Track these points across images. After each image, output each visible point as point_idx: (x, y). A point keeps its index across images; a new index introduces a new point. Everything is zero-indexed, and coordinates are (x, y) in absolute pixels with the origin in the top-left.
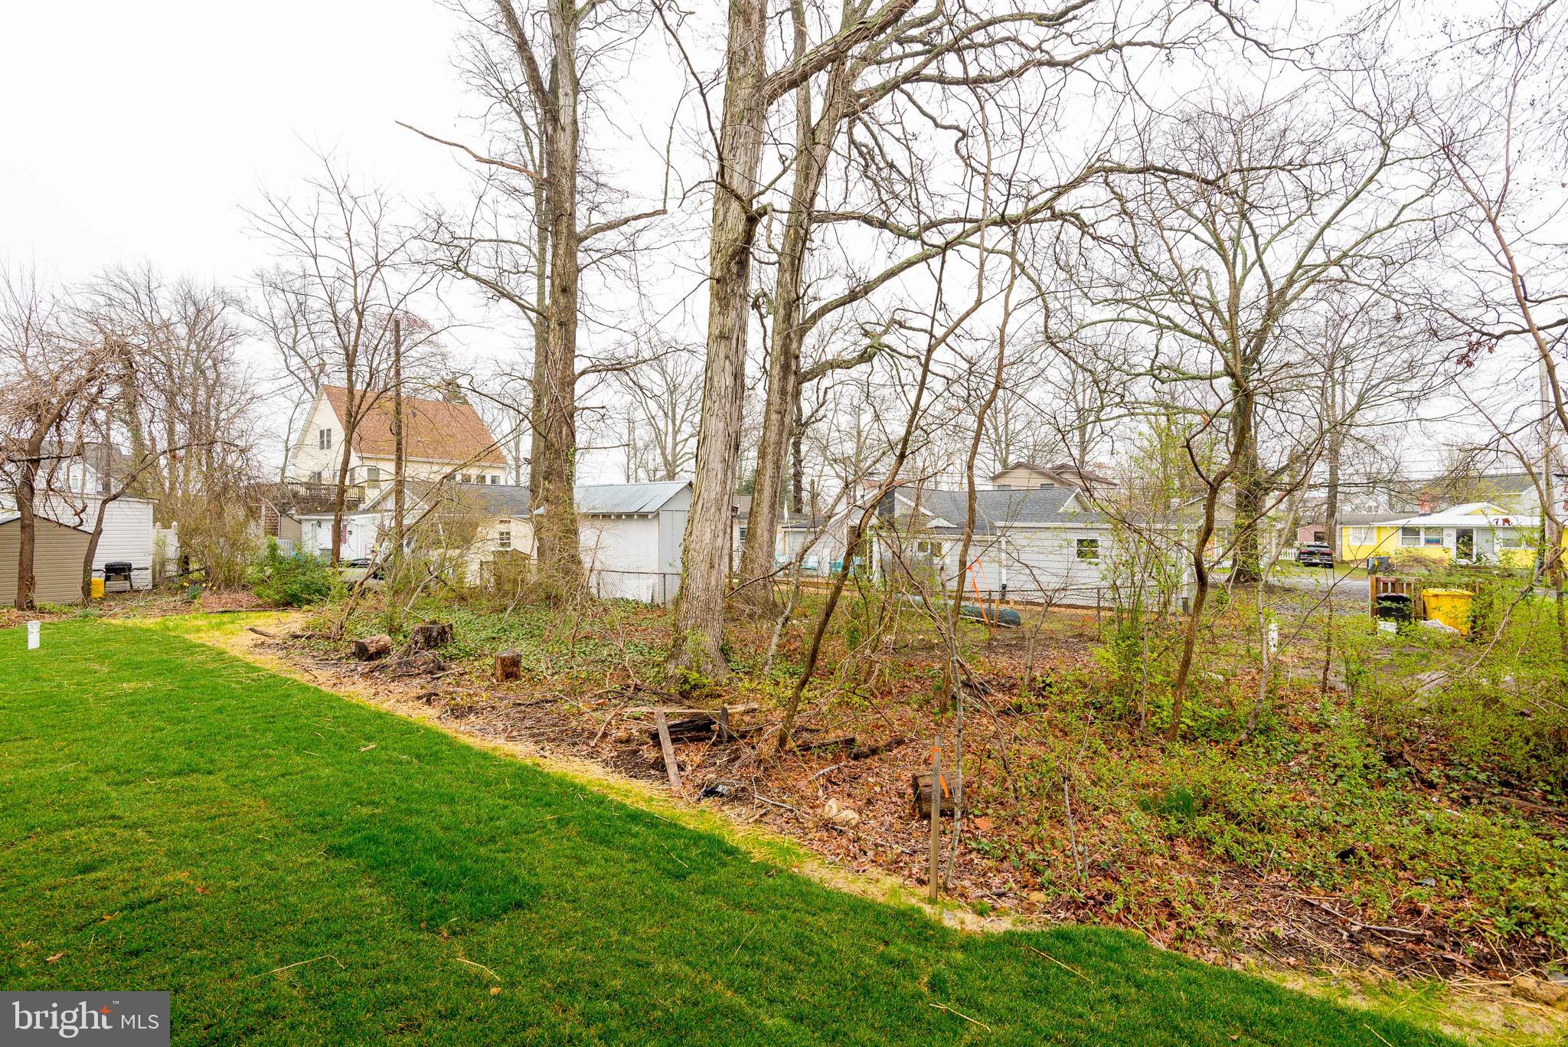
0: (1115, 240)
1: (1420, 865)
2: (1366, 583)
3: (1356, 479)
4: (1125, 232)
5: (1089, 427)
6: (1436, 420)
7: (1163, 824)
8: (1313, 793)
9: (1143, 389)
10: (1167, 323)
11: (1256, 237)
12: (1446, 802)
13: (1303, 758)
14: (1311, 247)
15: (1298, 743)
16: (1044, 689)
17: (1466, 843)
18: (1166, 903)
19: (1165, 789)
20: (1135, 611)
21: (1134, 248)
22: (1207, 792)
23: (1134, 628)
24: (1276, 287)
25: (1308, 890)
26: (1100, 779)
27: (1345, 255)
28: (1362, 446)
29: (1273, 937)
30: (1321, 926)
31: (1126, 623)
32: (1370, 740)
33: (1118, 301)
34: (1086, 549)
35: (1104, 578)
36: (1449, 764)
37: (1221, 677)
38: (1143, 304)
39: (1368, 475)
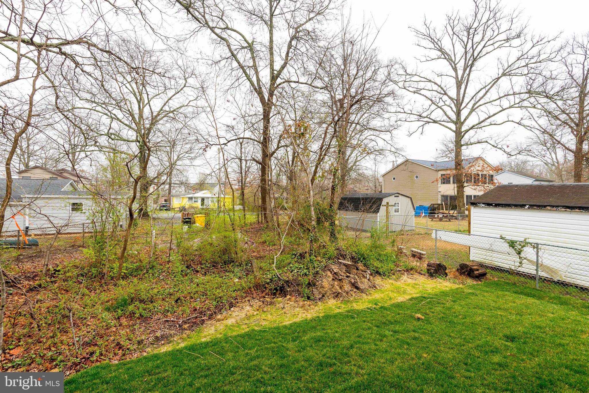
0: (93, 75)
1: (196, 295)
2: (180, 215)
3: (177, 182)
4: (97, 73)
5: (77, 154)
6: (197, 166)
7: (115, 314)
8: (167, 284)
9: (103, 141)
10: (114, 116)
11: (148, 95)
12: (201, 275)
13: (164, 274)
14: (165, 105)
15: (162, 269)
16: (55, 273)
17: (206, 285)
18: (118, 344)
19: (116, 300)
20: (102, 232)
21: (102, 82)
22: (133, 295)
23: (102, 238)
24: (154, 114)
25: (167, 316)
26: (86, 306)
27: (174, 110)
28: (179, 172)
29: (157, 337)
30: (171, 326)
31: (99, 237)
32: (183, 263)
33: (92, 102)
34: (76, 207)
35: (88, 219)
36: (201, 264)
37: (137, 252)
38: (104, 106)
39: (180, 181)
